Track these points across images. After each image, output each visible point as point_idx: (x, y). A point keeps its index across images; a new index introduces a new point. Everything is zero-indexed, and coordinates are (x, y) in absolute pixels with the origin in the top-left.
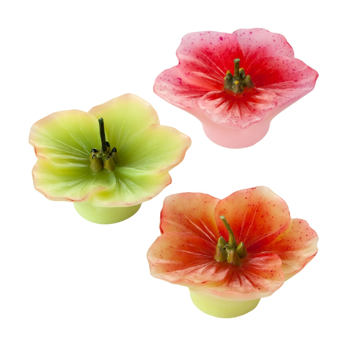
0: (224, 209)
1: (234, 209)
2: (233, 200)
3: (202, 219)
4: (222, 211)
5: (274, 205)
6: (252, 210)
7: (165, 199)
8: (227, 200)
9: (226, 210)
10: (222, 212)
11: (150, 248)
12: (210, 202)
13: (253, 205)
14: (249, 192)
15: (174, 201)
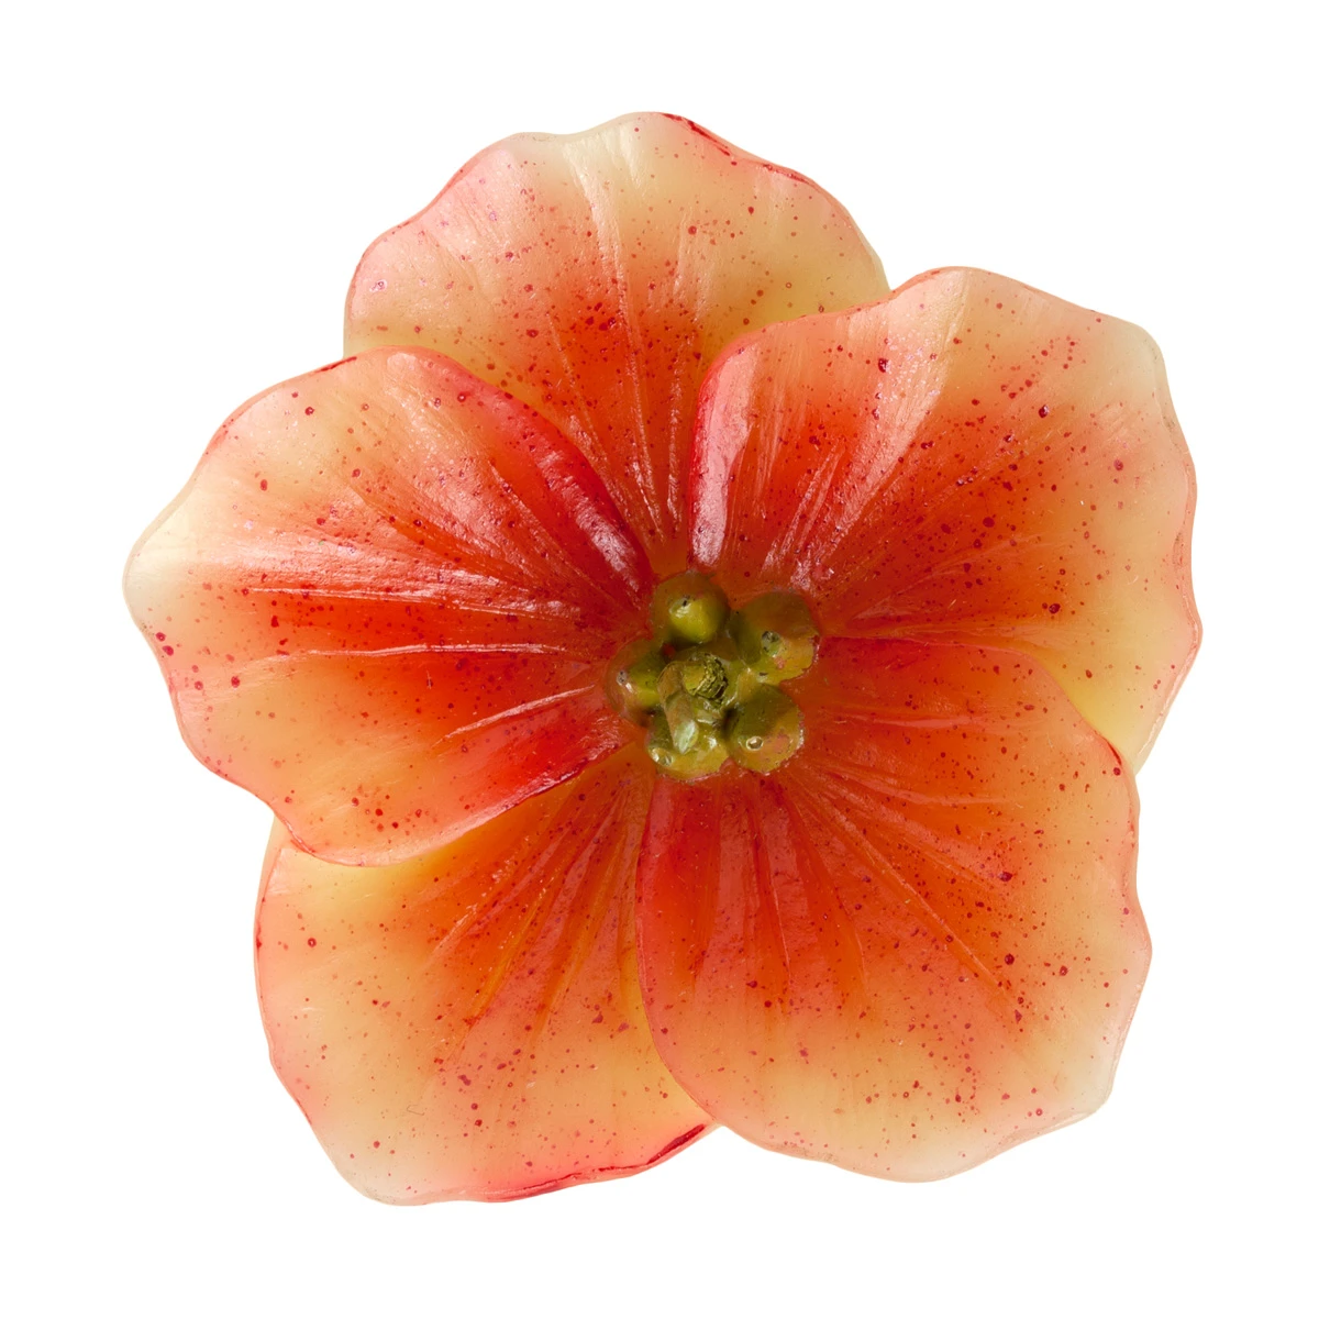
0: (356, 801)
1: (340, 742)
2: (277, 763)
3: (433, 933)
4: (373, 815)
5: (264, 485)
6: (311, 624)
7: (394, 1202)
8: (288, 800)
9: (360, 788)
10: (379, 812)
11: (887, 1174)
12: (300, 916)
13: (275, 623)
14: (195, 668)
15: (377, 1144)
